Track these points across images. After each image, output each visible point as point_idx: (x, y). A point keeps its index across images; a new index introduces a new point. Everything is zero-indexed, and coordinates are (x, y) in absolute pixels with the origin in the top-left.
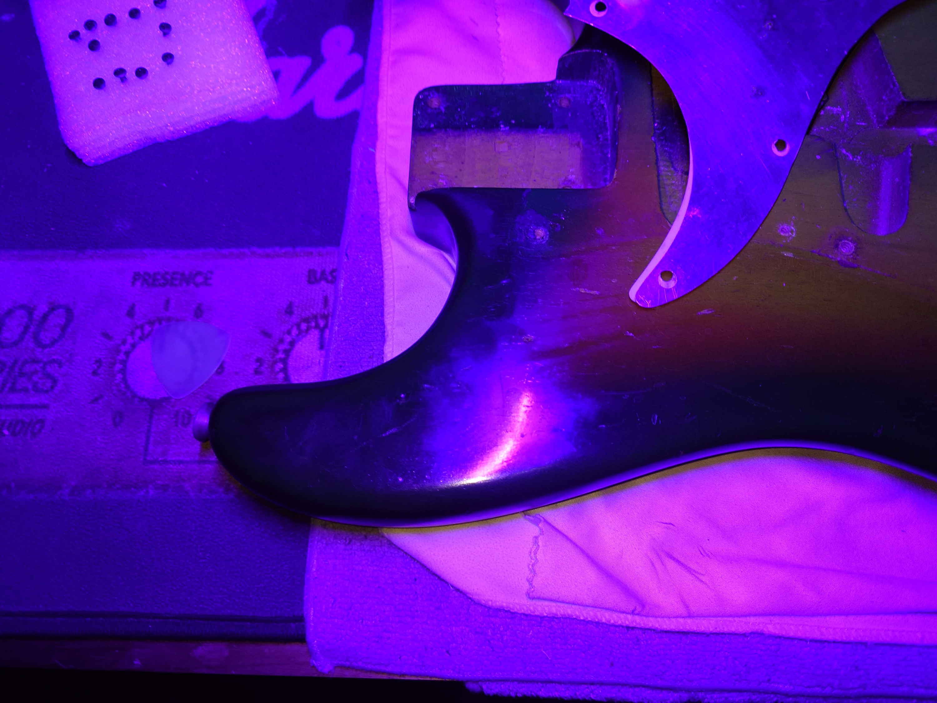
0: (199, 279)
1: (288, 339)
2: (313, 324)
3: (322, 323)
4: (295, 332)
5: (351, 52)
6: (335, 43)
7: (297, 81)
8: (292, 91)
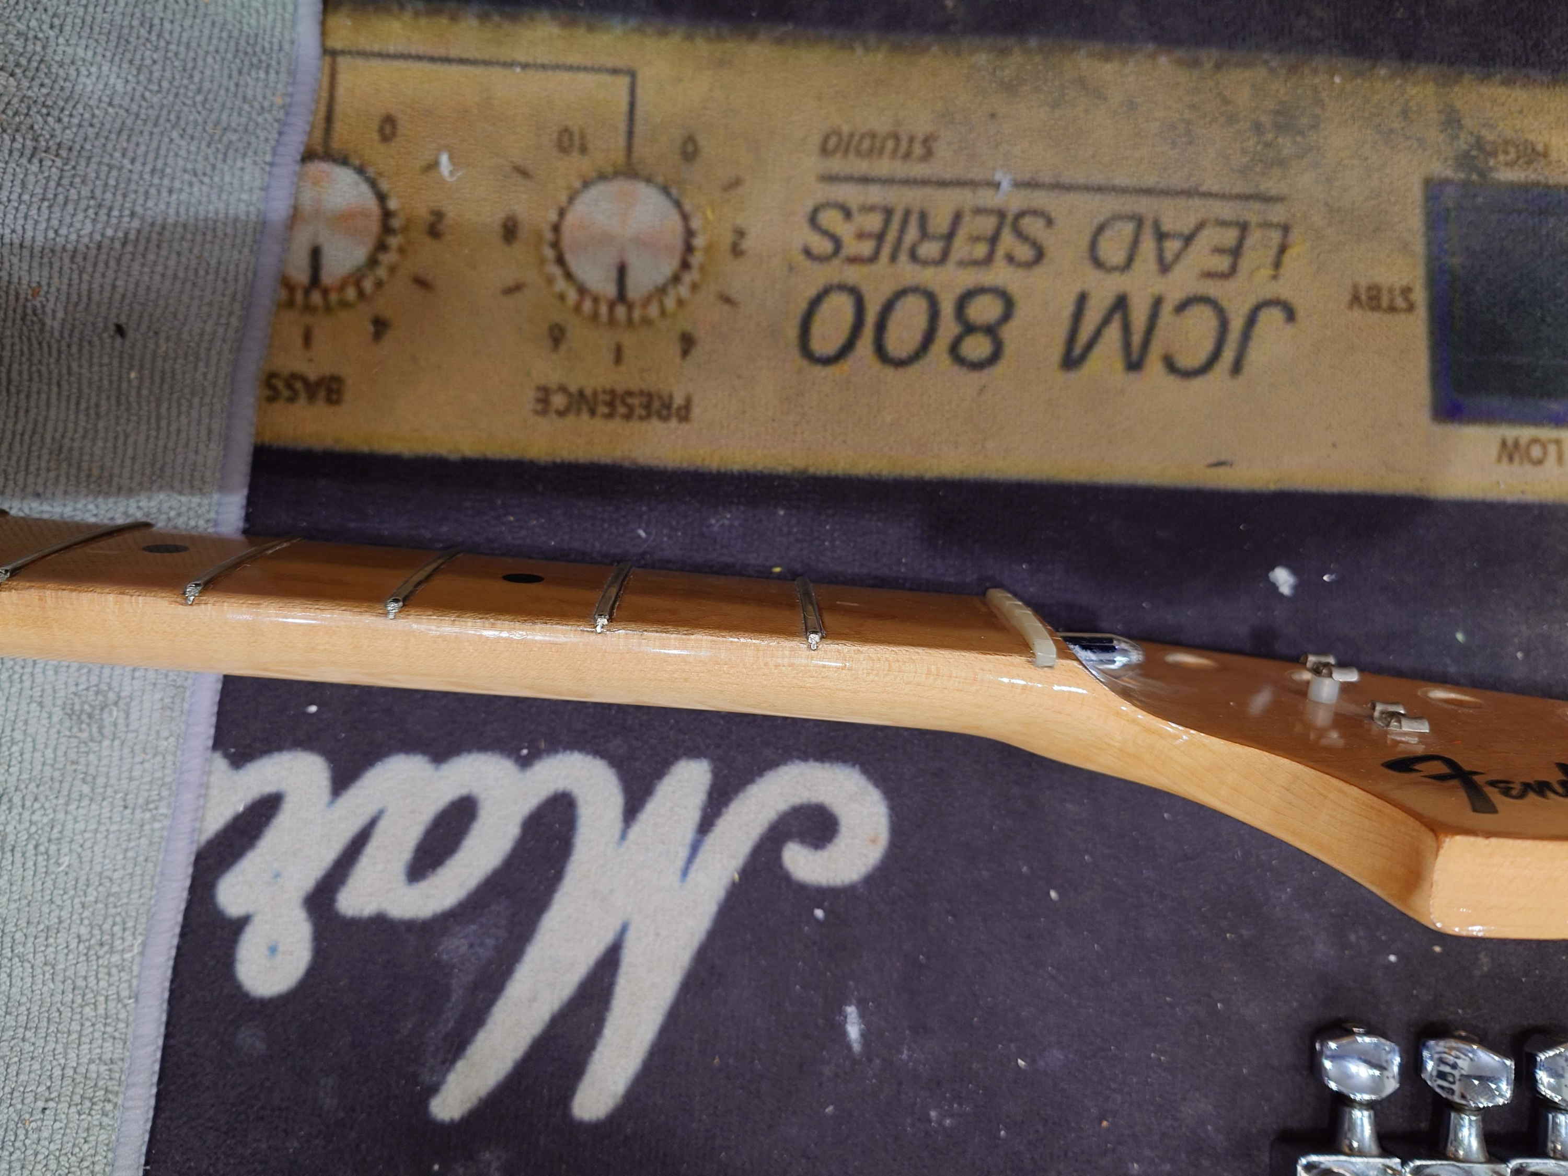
0: (558, 401)
1: (382, 272)
2: (334, 297)
3: (316, 297)
4: (368, 285)
5: (241, 923)
6: (281, 948)
7: (371, 849)
8: (382, 825)
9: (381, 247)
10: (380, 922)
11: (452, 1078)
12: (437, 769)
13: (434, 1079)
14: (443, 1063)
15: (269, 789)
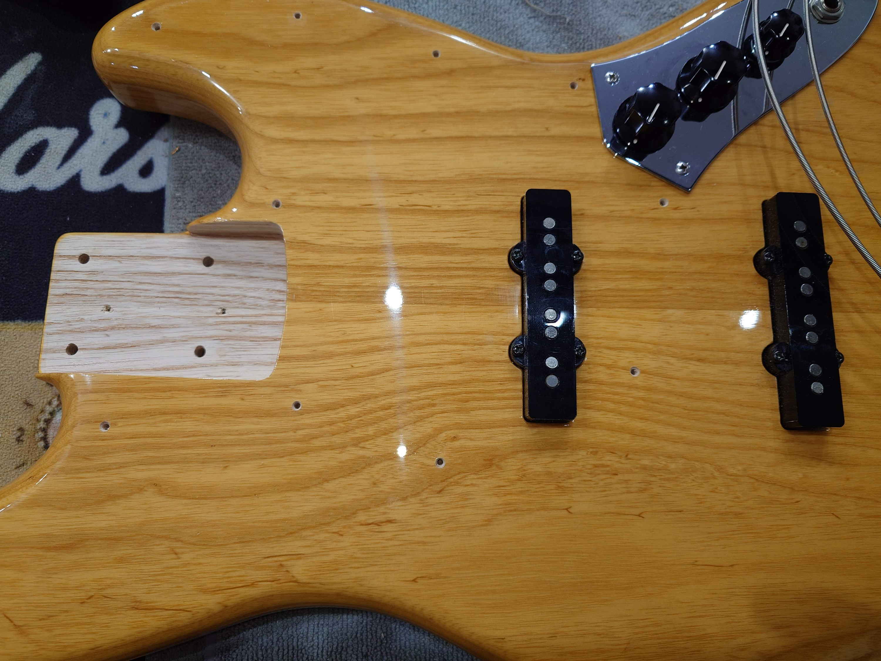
1: (49, 409)
4: (55, 402)
5: (118, 126)
6: (102, 115)
7: (64, 153)
8: (59, 163)
9: (48, 421)
10: (60, 126)
11: (33, 68)
12: (33, 185)
13: (40, 67)
14: (36, 73)
15: (106, 178)
